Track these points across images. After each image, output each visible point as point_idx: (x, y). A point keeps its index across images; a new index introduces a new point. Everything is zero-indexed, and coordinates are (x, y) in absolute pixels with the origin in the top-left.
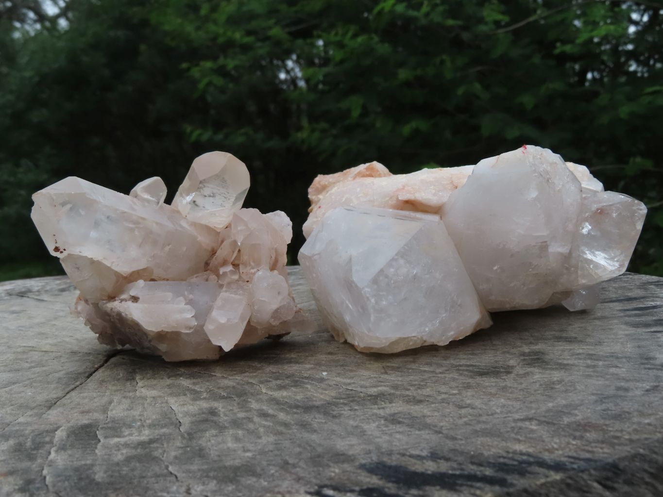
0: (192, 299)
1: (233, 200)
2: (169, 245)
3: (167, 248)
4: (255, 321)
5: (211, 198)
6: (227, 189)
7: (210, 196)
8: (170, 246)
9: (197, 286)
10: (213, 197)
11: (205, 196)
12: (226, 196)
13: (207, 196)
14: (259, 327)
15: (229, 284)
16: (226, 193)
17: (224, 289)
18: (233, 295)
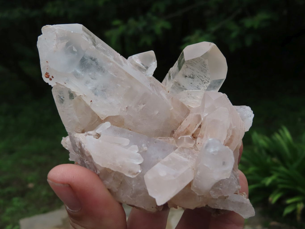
0: (146, 151)
1: (208, 84)
2: (143, 104)
3: (142, 106)
4: (195, 187)
5: (190, 79)
6: (205, 73)
7: (190, 77)
8: (145, 105)
9: (155, 142)
10: (192, 78)
11: (186, 76)
12: (202, 79)
13: (188, 76)
14: (198, 194)
15: (183, 148)
16: (204, 77)
17: (177, 150)
18: (182, 157)
